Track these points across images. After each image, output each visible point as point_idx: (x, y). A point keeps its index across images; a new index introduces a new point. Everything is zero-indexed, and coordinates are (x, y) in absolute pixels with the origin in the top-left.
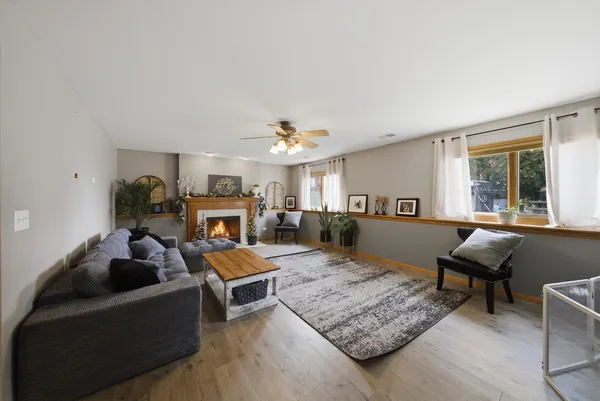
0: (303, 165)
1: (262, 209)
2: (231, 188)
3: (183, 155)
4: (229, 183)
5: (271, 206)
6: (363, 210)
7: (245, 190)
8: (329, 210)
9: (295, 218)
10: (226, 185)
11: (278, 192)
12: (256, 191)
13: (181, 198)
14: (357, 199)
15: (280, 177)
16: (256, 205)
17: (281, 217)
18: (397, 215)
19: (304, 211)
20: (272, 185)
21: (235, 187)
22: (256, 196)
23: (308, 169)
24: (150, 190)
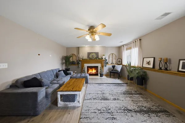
0: (123, 45)
1: (106, 64)
2: (95, 56)
3: (81, 47)
4: (94, 54)
5: (111, 63)
6: (151, 66)
7: (100, 57)
8: (131, 65)
9: (119, 68)
10: (93, 55)
11: (114, 57)
12: (104, 57)
13: (79, 60)
14: (148, 60)
15: (115, 52)
16: (104, 62)
17: (114, 67)
18: (178, 71)
19: (123, 65)
20: (111, 55)
21: (96, 56)
22: (104, 59)
23: (125, 47)
24: (70, 58)
